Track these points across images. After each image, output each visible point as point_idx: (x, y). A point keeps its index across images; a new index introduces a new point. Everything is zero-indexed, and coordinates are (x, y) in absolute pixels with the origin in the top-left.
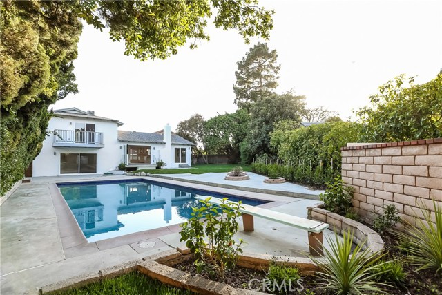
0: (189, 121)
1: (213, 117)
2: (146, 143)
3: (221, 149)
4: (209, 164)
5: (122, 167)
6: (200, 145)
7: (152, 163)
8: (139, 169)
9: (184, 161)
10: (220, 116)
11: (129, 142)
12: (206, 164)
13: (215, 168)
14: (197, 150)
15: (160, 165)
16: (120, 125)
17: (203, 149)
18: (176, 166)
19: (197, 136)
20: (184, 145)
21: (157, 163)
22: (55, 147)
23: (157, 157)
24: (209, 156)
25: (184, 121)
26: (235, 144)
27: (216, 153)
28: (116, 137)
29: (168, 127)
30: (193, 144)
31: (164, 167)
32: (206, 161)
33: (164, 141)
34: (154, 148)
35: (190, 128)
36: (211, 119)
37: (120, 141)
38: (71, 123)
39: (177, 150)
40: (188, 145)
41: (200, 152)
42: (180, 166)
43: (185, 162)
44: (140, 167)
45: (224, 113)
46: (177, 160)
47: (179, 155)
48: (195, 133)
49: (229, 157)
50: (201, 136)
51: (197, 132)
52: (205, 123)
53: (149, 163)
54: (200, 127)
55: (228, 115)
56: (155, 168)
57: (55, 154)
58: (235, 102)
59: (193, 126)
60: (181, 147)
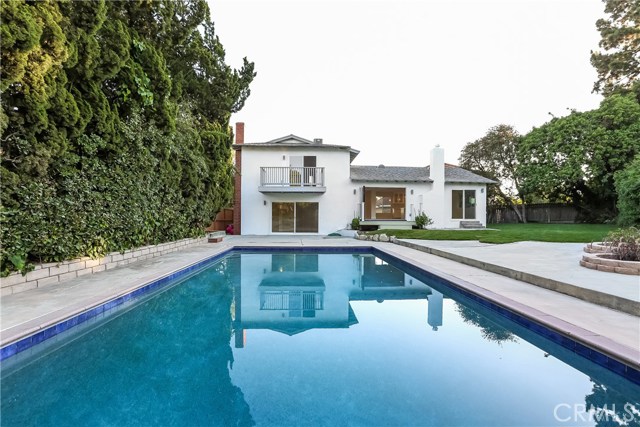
0: (484, 140)
1: (538, 126)
2: (397, 182)
3: (559, 190)
4: (529, 222)
5: (355, 225)
6: (509, 187)
7: (408, 218)
8: (382, 228)
9: (471, 214)
10: (556, 119)
11: (368, 181)
12: (521, 222)
13: (545, 231)
14: (502, 195)
15: (421, 222)
16: (353, 155)
17: (516, 192)
18: (454, 224)
19: (502, 167)
20: (470, 183)
21: (417, 219)
22: (263, 192)
23: (417, 208)
24: (530, 206)
25: (473, 141)
26: (598, 178)
27: (546, 201)
28: (347, 175)
29: (438, 152)
30: (491, 181)
31: (428, 227)
32: (522, 216)
33: (431, 178)
34: (412, 192)
35: (487, 155)
36: (535, 129)
37: (353, 181)
38: (284, 157)
39: (456, 195)
40: (480, 184)
41: (507, 200)
42: (462, 225)
43: (474, 218)
44: (385, 225)
45: (569, 113)
46: (456, 214)
47: (461, 204)
48: (496, 163)
49: (579, 209)
50: (509, 166)
51: (501, 159)
52: (519, 141)
53: (401, 218)
54: (509, 150)
55: (579, 114)
56: (410, 228)
57: (265, 203)
58: (596, 88)
59: (493, 147)
60: (464, 188)
